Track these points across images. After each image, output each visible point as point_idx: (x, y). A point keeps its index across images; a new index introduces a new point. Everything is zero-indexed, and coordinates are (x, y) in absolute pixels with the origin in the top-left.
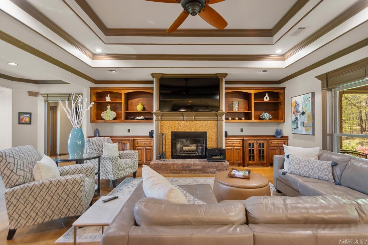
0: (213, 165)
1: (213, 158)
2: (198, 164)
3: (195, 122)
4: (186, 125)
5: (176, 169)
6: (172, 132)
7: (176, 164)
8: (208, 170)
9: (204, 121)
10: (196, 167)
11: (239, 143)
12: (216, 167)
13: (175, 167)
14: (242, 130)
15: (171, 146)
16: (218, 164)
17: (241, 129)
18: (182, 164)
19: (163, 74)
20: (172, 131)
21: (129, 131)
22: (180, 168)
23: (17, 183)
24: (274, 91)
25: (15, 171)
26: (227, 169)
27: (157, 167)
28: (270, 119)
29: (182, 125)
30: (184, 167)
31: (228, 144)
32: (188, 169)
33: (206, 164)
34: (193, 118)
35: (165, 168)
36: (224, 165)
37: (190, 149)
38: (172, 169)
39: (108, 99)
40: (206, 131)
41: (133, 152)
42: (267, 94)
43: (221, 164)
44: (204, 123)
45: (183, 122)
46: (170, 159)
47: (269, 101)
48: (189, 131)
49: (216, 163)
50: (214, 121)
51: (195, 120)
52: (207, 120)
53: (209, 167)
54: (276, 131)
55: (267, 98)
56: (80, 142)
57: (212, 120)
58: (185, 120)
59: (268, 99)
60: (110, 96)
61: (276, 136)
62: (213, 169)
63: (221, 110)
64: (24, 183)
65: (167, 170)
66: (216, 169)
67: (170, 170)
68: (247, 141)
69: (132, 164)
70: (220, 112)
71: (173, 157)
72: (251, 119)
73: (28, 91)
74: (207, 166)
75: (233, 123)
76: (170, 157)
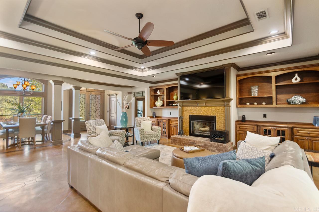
0: (214, 145)
1: (216, 139)
2: (202, 142)
3: (206, 108)
4: (199, 110)
5: (186, 143)
6: (190, 116)
7: (186, 139)
8: (209, 148)
9: (214, 107)
10: (200, 144)
11: (252, 128)
12: (216, 147)
13: (186, 141)
14: (265, 116)
15: (189, 126)
16: (218, 145)
17: (264, 114)
18: (190, 140)
19: (182, 73)
20: (190, 114)
21: (170, 114)
22: (189, 143)
23: (91, 134)
24: (305, 69)
25: (90, 129)
26: (226, 150)
27: (175, 140)
28: (303, 103)
29: (197, 110)
30: (191, 142)
31: (241, 128)
32: (194, 144)
33: (208, 143)
34: (204, 104)
35: (179, 141)
36: (223, 146)
37: (205, 130)
38: (184, 142)
39: (158, 93)
40: (215, 115)
41: (157, 127)
42: (296, 74)
43: (221, 145)
44: (214, 108)
45: (197, 108)
46: (189, 136)
47: (300, 81)
48: (202, 115)
49: (216, 143)
50: (223, 107)
51: (206, 106)
52: (216, 106)
53: (210, 146)
54: (314, 118)
55: (296, 79)
56: (125, 119)
57: (221, 106)
58: (198, 106)
59: (299, 79)
60: (159, 91)
61: (314, 124)
62: (213, 148)
63: (228, 96)
64: (93, 134)
65: (181, 143)
66: (216, 149)
67: (182, 143)
68: (262, 127)
69: (155, 135)
70: (226, 98)
71: (191, 135)
72: (272, 104)
73: (128, 92)
74: (209, 145)
75: (250, 108)
76: (189, 134)
